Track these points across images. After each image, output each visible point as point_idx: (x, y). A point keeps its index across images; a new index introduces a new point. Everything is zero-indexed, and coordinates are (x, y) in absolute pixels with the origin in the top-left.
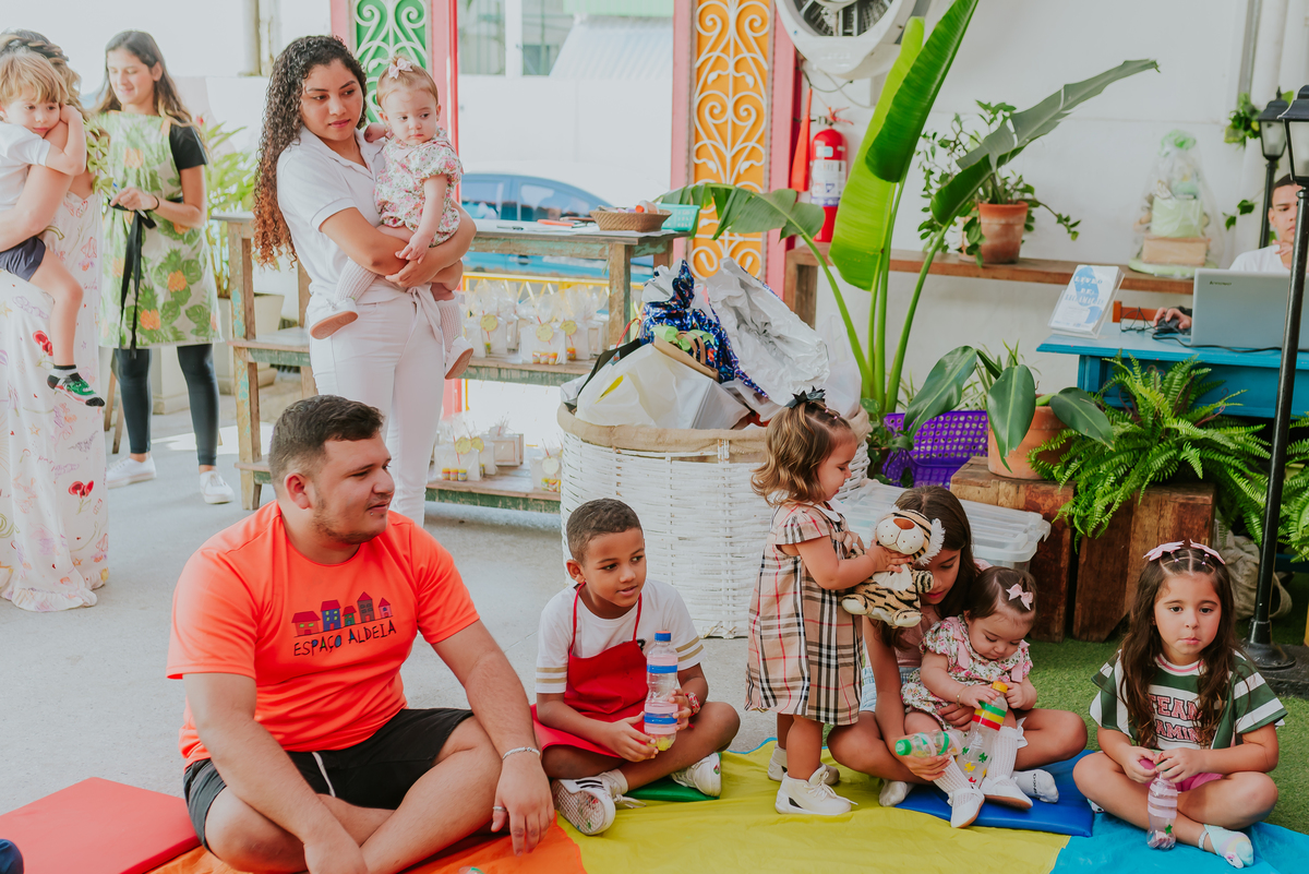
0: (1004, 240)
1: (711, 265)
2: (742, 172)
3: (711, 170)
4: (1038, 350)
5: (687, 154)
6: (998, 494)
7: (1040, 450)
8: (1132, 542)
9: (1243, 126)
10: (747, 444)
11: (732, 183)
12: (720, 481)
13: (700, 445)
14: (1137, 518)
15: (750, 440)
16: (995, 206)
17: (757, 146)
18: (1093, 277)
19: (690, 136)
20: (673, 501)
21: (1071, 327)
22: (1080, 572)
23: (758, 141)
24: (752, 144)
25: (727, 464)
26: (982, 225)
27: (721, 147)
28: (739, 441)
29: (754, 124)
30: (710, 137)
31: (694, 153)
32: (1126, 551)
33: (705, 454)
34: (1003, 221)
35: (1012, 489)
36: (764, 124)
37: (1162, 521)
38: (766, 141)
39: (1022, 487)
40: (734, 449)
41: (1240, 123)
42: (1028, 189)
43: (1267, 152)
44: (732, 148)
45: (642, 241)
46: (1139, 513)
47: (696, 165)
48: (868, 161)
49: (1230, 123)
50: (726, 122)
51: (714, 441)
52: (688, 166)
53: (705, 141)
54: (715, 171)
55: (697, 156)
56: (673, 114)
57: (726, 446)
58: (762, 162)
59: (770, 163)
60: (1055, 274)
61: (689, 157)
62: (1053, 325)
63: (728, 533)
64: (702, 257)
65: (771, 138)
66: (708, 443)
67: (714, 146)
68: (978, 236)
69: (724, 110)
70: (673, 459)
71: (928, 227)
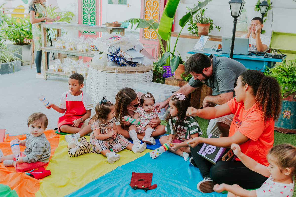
0: (204, 31)
1: (148, 36)
2: (154, 16)
3: (148, 16)
4: (188, 53)
5: (143, 13)
6: (174, 83)
7: (183, 74)
8: (201, 94)
9: (258, 7)
10: (121, 70)
11: (152, 19)
12: (116, 77)
13: (112, 69)
14: (203, 89)
15: (122, 69)
16: (202, 24)
17: (157, 11)
18: (203, 38)
19: (144, 9)
20: (107, 81)
21: (198, 49)
22: (191, 100)
23: (158, 10)
24: (156, 11)
25: (117, 74)
26: (198, 28)
27: (150, 11)
28: (120, 69)
29: (157, 7)
30: (148, 9)
31: (145, 13)
32: (200, 96)
33: (113, 71)
34: (204, 27)
35: (177, 82)
36: (159, 7)
37: (207, 90)
38: (159, 10)
39: (179, 81)
40: (119, 71)
41: (257, 6)
42: (212, 21)
43: (262, 13)
44: (152, 11)
45: (113, 29)
46: (203, 88)
47: (145, 15)
48: (165, 13)
49: (255, 6)
50: (151, 6)
51: (115, 69)
52: (144, 15)
53: (147, 10)
54: (149, 16)
55: (146, 13)
56: (141, 4)
57: (117, 70)
58: (158, 15)
59: (160, 15)
60: (213, 39)
61: (144, 13)
62: (195, 48)
63: (117, 87)
64: (146, 34)
65: (160, 9)
66: (113, 69)
67: (149, 11)
68: (197, 30)
69: (151, 4)
70: (107, 72)
71: (189, 28)
